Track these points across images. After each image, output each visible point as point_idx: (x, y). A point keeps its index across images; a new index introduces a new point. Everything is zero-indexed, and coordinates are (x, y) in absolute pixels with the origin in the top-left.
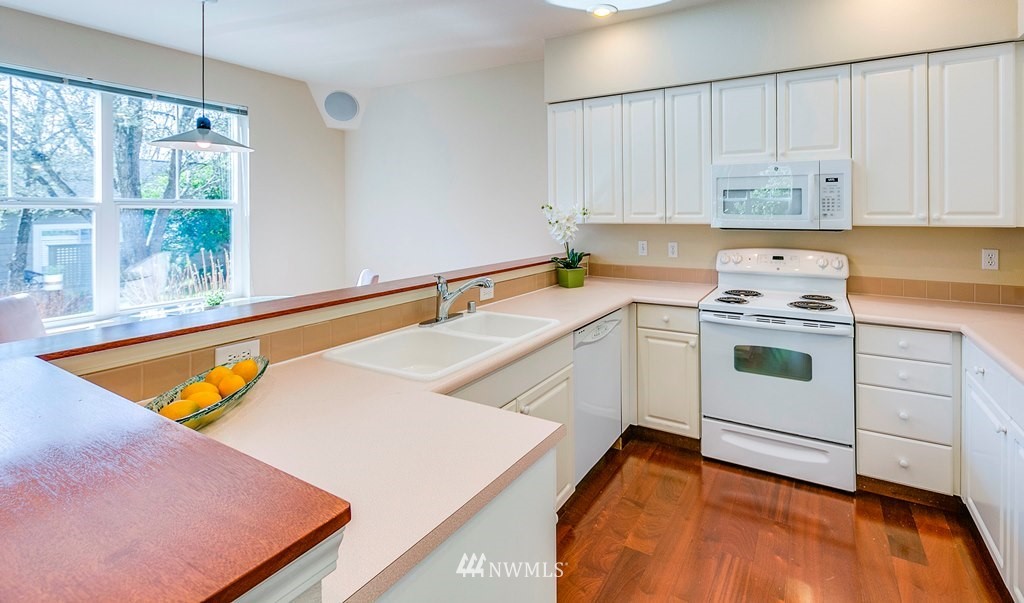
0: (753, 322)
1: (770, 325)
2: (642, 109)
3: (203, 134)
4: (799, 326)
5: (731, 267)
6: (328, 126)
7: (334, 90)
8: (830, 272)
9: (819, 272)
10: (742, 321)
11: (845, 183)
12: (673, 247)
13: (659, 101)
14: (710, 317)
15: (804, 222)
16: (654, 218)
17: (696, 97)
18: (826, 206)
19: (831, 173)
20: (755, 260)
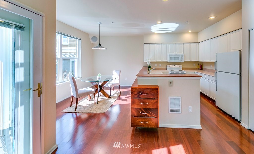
0: (176, 73)
1: (178, 73)
2: (158, 46)
3: (100, 46)
4: (181, 73)
5: (169, 67)
6: (91, 43)
7: (94, 36)
8: (180, 67)
9: (179, 67)
10: (175, 73)
11: (183, 57)
12: (160, 65)
13: (161, 45)
14: (171, 73)
15: (179, 61)
16: (161, 61)
17: (166, 45)
18: (182, 59)
19: (182, 55)
20: (171, 66)
